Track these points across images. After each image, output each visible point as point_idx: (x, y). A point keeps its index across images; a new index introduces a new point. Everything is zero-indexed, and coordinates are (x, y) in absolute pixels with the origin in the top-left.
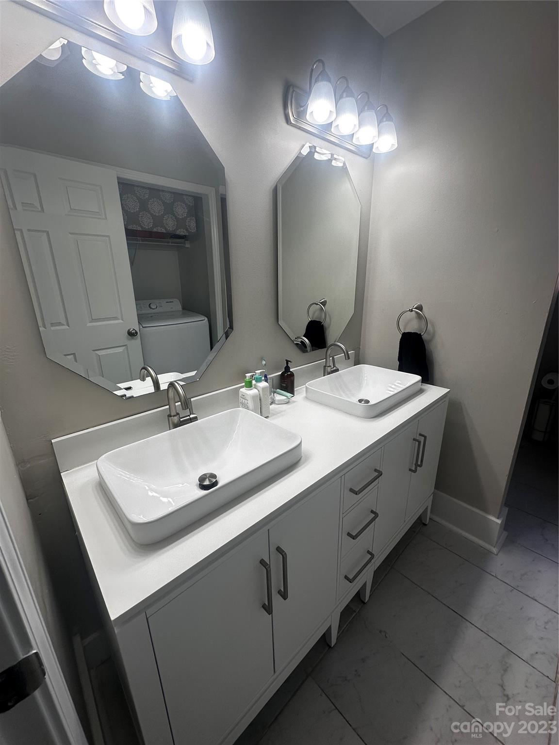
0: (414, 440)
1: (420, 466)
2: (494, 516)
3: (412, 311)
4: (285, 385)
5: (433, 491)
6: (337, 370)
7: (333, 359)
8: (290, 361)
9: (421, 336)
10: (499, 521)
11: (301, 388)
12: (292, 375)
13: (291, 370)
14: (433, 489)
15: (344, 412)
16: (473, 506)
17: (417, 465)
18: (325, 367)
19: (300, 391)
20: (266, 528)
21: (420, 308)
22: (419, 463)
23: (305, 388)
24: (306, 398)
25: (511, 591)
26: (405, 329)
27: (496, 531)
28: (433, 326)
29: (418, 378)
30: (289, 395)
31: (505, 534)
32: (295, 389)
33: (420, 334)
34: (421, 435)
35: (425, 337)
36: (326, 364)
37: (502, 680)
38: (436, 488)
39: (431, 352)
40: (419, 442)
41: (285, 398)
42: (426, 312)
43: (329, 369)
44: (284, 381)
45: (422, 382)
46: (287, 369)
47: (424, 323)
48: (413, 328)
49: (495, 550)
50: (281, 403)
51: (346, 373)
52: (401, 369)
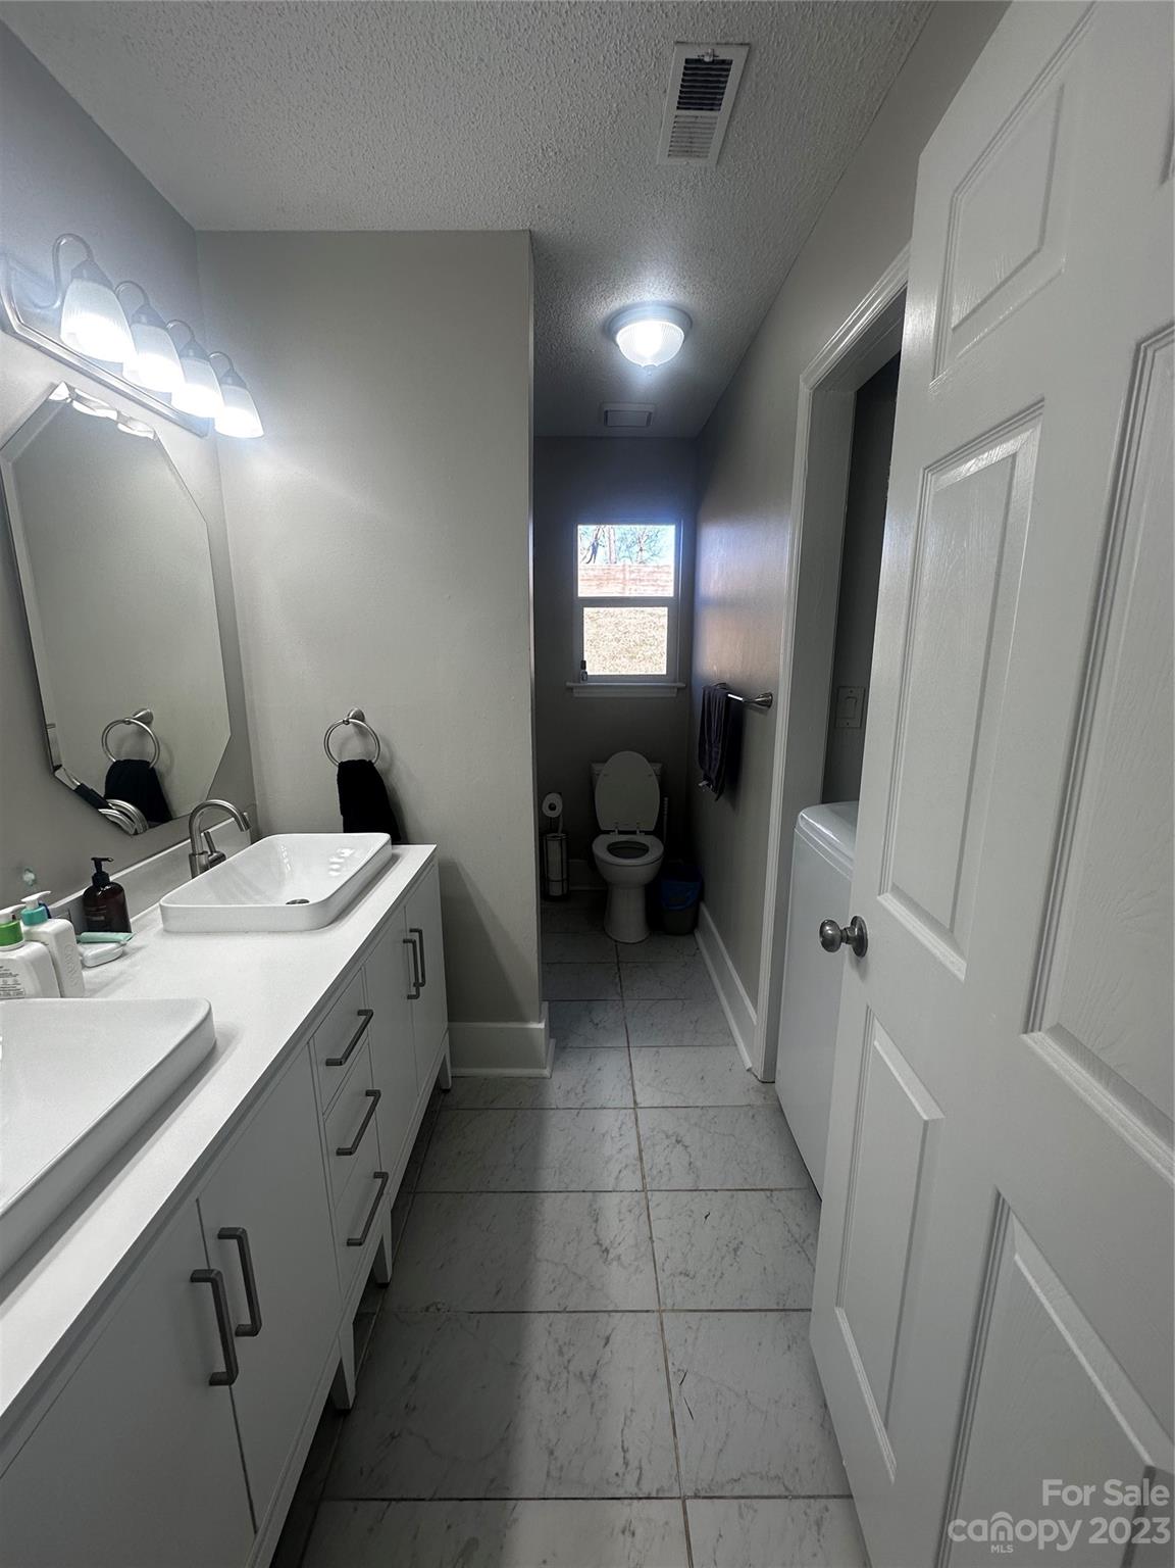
0: (405, 941)
1: (423, 985)
2: (534, 1021)
3: (348, 722)
4: (102, 918)
5: (446, 1027)
6: (222, 858)
7: (207, 836)
8: (106, 859)
9: (373, 764)
10: (542, 1026)
11: (146, 915)
12: (117, 890)
13: (111, 879)
14: (446, 1024)
15: (270, 932)
16: (506, 1021)
17: (418, 985)
18: (192, 856)
19: (146, 919)
20: (192, 1198)
21: (360, 716)
22: (420, 981)
23: (159, 910)
24: (167, 931)
25: (577, 1116)
26: (340, 754)
27: (541, 1040)
28: (388, 745)
29: (385, 837)
30: (121, 936)
31: (553, 1041)
32: (131, 920)
33: (370, 761)
34: (411, 931)
35: (378, 765)
36: (193, 847)
37: (596, 1235)
38: (449, 1020)
39: (394, 789)
40: (414, 943)
41: (113, 945)
42: (372, 722)
43: (203, 860)
44: (98, 910)
45: (393, 844)
46: (100, 878)
47: (372, 740)
48: (354, 751)
49: (546, 1072)
50: (102, 961)
51: (242, 859)
52: (350, 827)
